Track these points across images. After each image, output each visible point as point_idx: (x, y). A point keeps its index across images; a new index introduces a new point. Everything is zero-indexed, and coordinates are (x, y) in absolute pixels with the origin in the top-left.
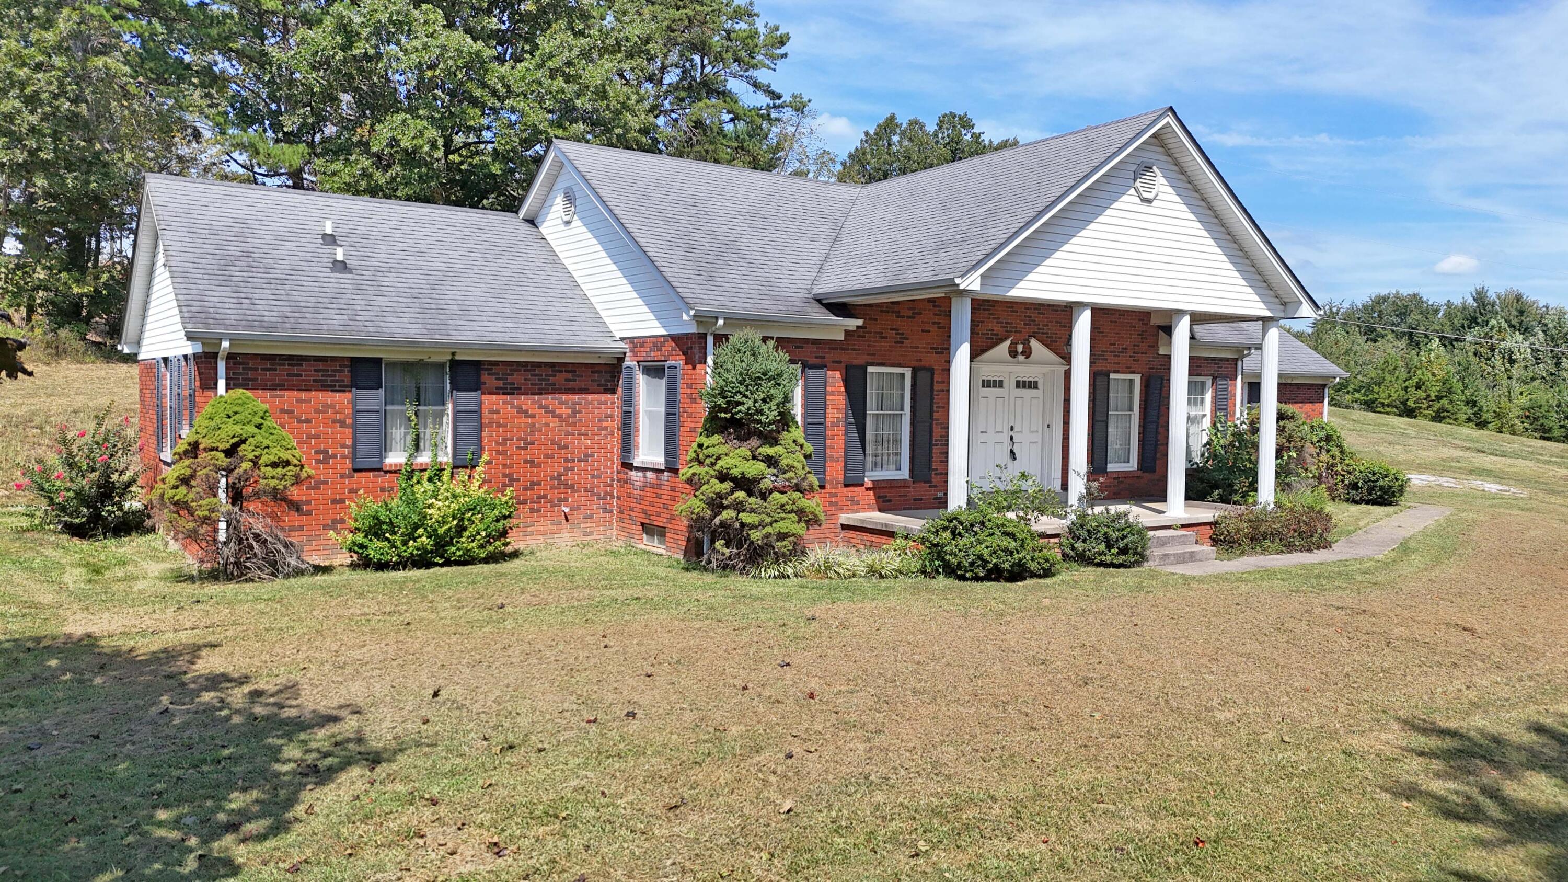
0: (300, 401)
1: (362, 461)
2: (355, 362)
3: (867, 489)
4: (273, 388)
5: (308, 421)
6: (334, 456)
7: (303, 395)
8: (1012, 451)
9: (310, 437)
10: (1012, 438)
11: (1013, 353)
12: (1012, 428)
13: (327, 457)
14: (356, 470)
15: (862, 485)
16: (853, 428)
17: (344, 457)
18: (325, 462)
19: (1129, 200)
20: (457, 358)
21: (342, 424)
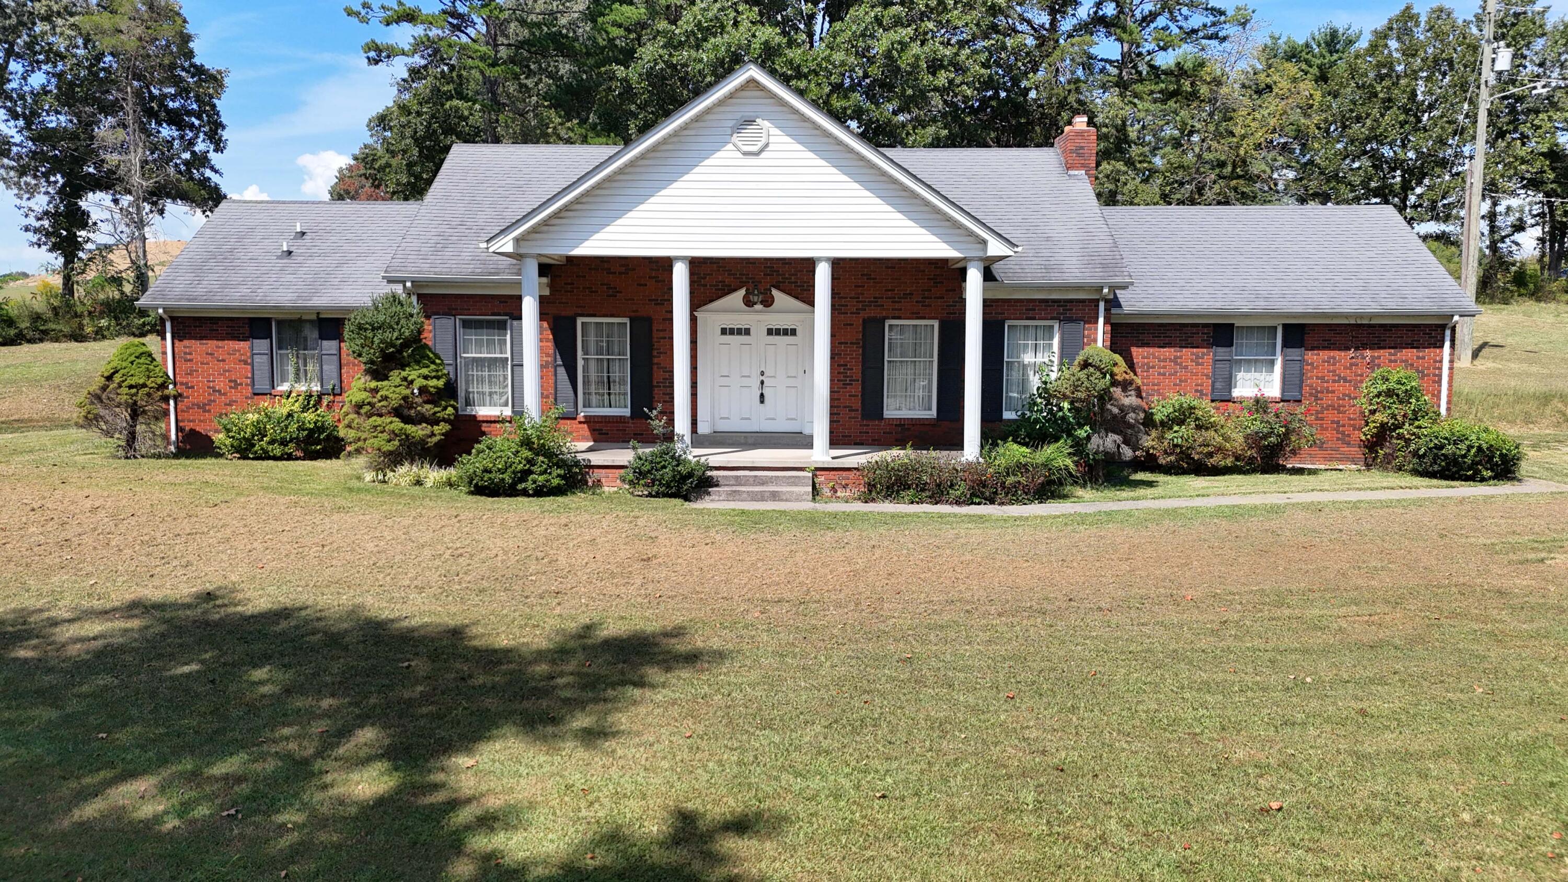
0: (218, 347)
1: (259, 387)
2: (252, 321)
3: (580, 423)
4: (201, 338)
5: (223, 360)
6: (241, 384)
7: (220, 343)
8: (762, 395)
9: (225, 371)
10: (762, 382)
11: (748, 303)
12: (762, 373)
13: (237, 385)
14: (255, 394)
15: (575, 419)
16: (562, 371)
17: (247, 385)
18: (235, 387)
19: (727, 155)
20: (322, 316)
21: (246, 363)
